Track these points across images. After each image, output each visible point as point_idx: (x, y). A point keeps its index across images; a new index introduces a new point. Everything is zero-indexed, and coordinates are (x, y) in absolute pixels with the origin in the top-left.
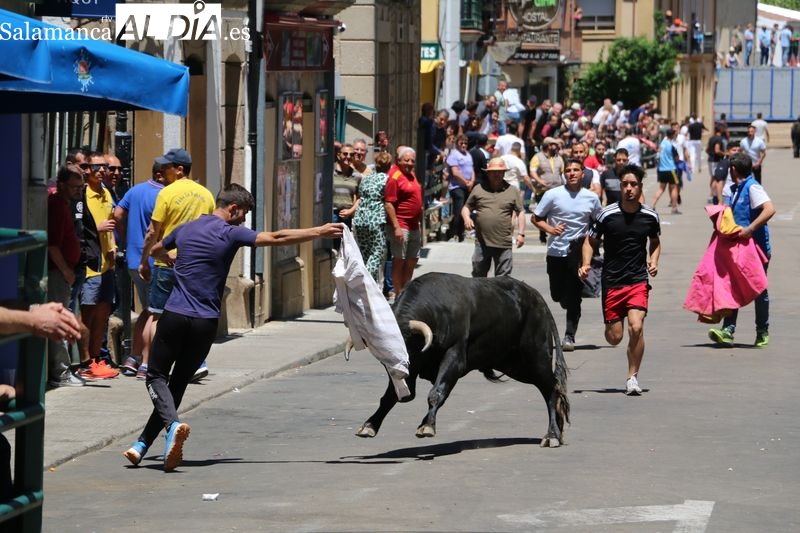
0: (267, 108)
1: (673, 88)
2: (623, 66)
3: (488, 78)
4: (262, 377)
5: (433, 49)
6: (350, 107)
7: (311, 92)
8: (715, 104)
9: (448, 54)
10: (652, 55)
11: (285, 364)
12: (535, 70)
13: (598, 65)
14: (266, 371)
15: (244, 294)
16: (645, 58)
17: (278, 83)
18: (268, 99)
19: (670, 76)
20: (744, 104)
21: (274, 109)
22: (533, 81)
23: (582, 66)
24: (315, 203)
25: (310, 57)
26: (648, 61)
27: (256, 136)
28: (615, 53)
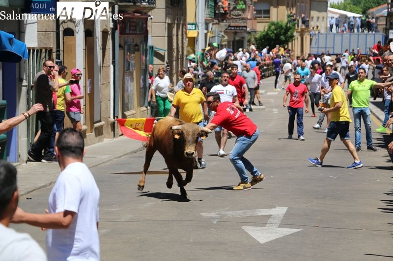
0: (120, 50)
1: (294, 41)
2: (273, 32)
3: (216, 38)
4: (115, 158)
5: (194, 26)
6: (155, 49)
7: (139, 43)
8: (310, 48)
9: (200, 28)
10: (285, 28)
11: (125, 153)
12: (238, 34)
13: (263, 32)
14: (117, 156)
15: (111, 125)
16: (282, 29)
17: (124, 40)
18: (120, 46)
19: (292, 37)
20: (323, 48)
21: (123, 51)
22: (237, 38)
23: (257, 33)
24: (140, 88)
25: (138, 29)
26: (283, 31)
27: (115, 61)
28: (270, 27)
